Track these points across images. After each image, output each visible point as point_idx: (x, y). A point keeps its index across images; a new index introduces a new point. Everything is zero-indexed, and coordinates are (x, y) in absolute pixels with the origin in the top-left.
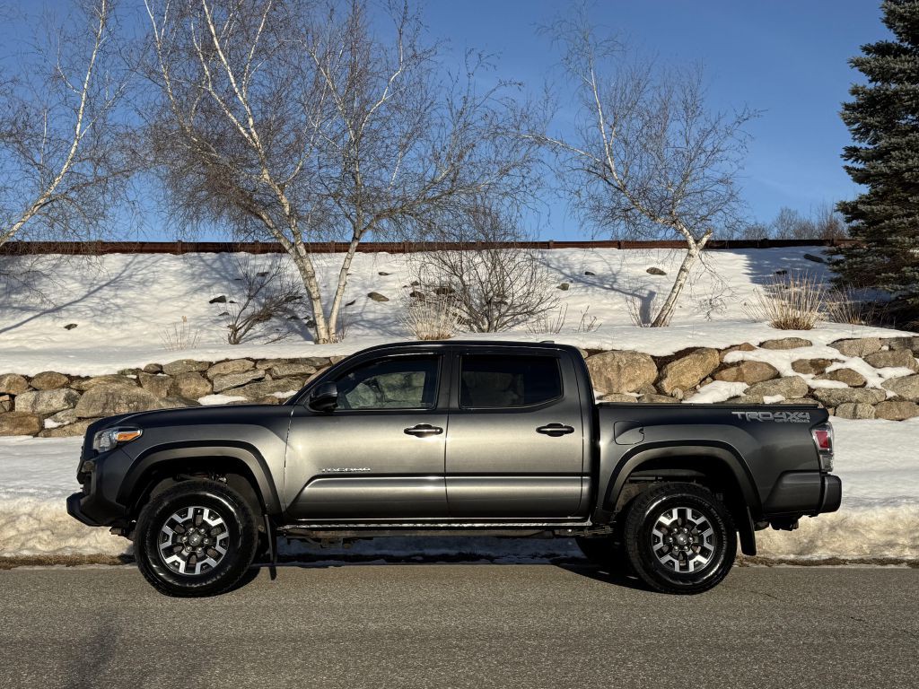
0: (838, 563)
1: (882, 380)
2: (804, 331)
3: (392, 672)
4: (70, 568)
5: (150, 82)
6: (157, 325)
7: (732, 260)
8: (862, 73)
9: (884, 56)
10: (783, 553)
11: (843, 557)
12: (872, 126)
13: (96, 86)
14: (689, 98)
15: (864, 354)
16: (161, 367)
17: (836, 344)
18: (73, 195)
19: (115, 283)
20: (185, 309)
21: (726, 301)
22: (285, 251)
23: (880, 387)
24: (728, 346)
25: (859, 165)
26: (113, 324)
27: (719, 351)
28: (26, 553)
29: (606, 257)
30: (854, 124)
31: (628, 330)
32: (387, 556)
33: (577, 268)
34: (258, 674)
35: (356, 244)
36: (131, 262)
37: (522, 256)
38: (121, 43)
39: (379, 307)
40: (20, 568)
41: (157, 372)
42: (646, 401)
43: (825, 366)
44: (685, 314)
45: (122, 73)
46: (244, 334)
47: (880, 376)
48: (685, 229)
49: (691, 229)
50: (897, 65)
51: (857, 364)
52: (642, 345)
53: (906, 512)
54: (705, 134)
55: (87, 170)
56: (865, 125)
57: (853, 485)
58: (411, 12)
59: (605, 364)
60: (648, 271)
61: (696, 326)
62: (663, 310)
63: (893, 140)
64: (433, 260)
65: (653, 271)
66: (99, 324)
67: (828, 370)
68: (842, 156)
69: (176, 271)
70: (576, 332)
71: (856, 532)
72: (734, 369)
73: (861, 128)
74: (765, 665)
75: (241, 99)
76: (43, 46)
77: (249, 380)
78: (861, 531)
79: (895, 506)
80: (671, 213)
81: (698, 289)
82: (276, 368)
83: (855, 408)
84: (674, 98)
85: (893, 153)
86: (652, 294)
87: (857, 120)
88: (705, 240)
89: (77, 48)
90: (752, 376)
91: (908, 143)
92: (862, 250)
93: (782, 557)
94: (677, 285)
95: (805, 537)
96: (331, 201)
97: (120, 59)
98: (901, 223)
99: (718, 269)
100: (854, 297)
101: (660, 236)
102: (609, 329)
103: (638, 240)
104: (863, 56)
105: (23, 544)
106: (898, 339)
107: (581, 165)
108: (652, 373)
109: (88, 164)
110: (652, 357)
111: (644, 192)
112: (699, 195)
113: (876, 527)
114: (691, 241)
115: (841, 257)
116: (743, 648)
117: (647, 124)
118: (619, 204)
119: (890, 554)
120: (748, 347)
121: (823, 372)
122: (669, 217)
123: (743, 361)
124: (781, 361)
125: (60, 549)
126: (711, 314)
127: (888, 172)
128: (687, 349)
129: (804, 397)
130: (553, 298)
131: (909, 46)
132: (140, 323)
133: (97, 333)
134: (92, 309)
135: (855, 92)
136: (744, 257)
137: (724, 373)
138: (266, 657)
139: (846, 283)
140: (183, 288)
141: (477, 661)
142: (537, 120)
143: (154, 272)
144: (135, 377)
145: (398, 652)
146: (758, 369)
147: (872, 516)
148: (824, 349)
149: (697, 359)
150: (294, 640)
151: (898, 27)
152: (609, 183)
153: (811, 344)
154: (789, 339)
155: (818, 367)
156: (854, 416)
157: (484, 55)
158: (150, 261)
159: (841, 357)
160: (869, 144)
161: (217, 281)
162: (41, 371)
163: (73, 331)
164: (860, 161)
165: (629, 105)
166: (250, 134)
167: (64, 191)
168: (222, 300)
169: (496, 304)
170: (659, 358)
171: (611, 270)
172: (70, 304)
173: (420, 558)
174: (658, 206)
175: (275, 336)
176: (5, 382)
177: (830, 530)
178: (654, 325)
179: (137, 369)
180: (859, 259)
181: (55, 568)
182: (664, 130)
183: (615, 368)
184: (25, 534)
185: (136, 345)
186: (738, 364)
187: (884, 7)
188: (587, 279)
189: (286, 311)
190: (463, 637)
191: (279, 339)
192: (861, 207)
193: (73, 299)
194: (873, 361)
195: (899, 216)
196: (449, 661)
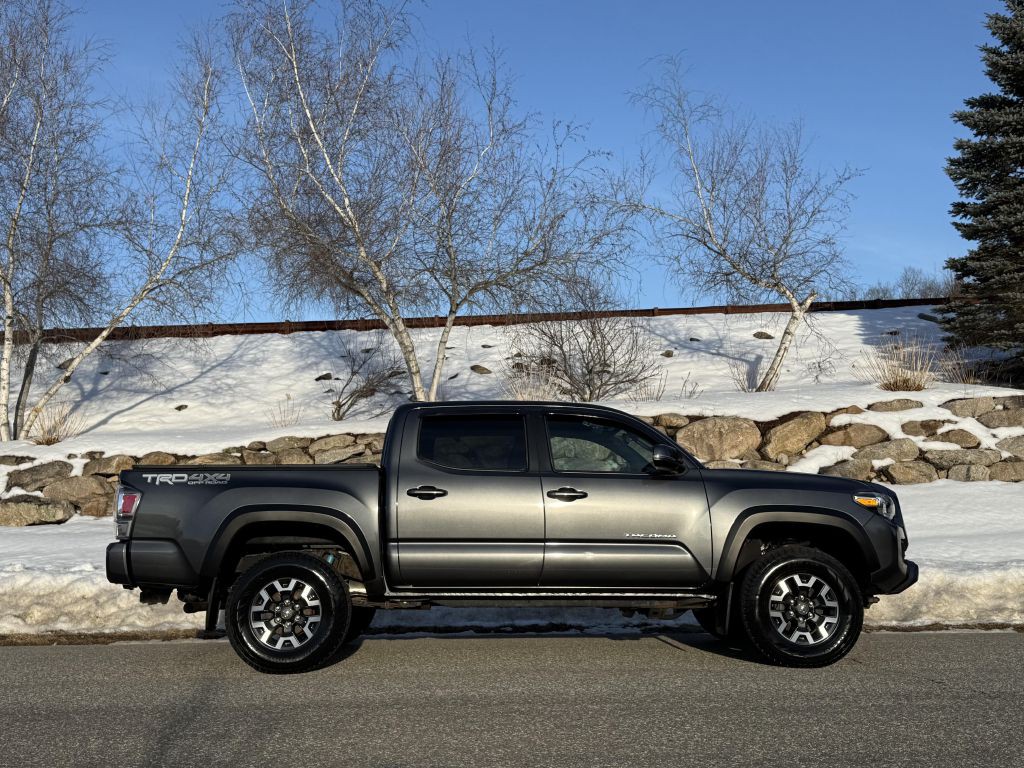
0: (941, 629)
1: (996, 441)
2: (914, 392)
3: (447, 736)
4: (164, 643)
5: (250, 166)
6: (266, 403)
7: (841, 322)
8: (967, 128)
9: (987, 109)
10: (886, 619)
11: (947, 623)
12: (980, 181)
13: (200, 173)
14: (788, 159)
15: (977, 414)
16: (264, 444)
17: (948, 404)
18: (180, 279)
19: (228, 363)
20: (292, 388)
21: (835, 363)
22: (386, 327)
23: (994, 447)
24: (834, 409)
25: (967, 221)
26: (223, 404)
27: (825, 414)
28: (125, 629)
29: (712, 322)
30: (960, 179)
31: (731, 395)
32: (477, 627)
33: (683, 335)
34: (315, 738)
35: (453, 317)
36: (243, 343)
37: (622, 324)
38: (222, 130)
39: (482, 380)
40: (117, 643)
41: (260, 450)
42: (749, 467)
43: (936, 427)
44: (793, 378)
45: (226, 159)
46: (347, 410)
47: (994, 436)
48: (788, 292)
49: (794, 291)
50: (1000, 117)
51: (970, 425)
52: (745, 410)
53: (1014, 575)
54: (805, 195)
55: (193, 254)
56: (972, 180)
57: (965, 549)
58: (500, 88)
59: (706, 430)
60: (755, 335)
61: (805, 389)
62: (767, 375)
63: (1001, 194)
64: (533, 331)
65: (759, 335)
66: (211, 404)
67: (940, 431)
68: (950, 212)
69: (284, 350)
70: (678, 398)
71: (962, 596)
72: (841, 433)
73: (968, 183)
74: (826, 726)
75: (337, 179)
76: (148, 136)
77: (349, 455)
78: (969, 595)
79: (1005, 569)
80: (773, 275)
81: (805, 352)
82: (375, 443)
83: (968, 470)
84: (772, 159)
85: (1001, 207)
86: (759, 358)
87: (963, 175)
88: (809, 302)
89: (181, 137)
90: (860, 439)
91: (1016, 197)
92: (973, 308)
93: (884, 623)
94: (782, 349)
95: (910, 603)
96: (427, 276)
97: (223, 146)
98: (1012, 278)
99: (825, 331)
100: (968, 356)
101: (763, 300)
102: (711, 396)
103: (740, 304)
104: (967, 109)
105: (123, 621)
106: (1012, 397)
107: (680, 231)
108: (755, 438)
109: (194, 248)
110: (756, 422)
111: (744, 256)
112: (801, 257)
113: (984, 592)
114: (795, 304)
115: (952, 315)
116: (808, 710)
117: (745, 188)
118: (720, 268)
119: (998, 619)
120: (856, 410)
121: (934, 434)
122: (771, 280)
123: (850, 425)
124: (891, 423)
125: (159, 625)
126: (820, 378)
127: (997, 226)
128: (792, 413)
129: (916, 459)
130: (656, 365)
131: (1015, 98)
132: (249, 402)
133: (206, 413)
134: (205, 390)
135: (959, 146)
136: (855, 317)
137: (831, 437)
138: (327, 722)
139: (958, 342)
140: (291, 366)
141: (534, 724)
142: (634, 188)
143: (264, 351)
144: (239, 455)
145: (458, 717)
146: (867, 432)
147: (979, 580)
148: (935, 410)
149: (802, 423)
150: (359, 707)
151: (1002, 78)
152: (709, 248)
153: (922, 405)
154: (899, 401)
155: (929, 428)
156: (968, 478)
157: (572, 128)
158: (261, 341)
159: (954, 418)
160: (977, 199)
161: (325, 358)
162: (148, 452)
163: (183, 412)
164: (969, 216)
165: (727, 169)
166: (346, 213)
167: (171, 276)
168: (327, 377)
169: (598, 373)
170: (762, 423)
171: (717, 335)
172: (182, 385)
173: (509, 629)
174: (760, 269)
175: (378, 411)
176: (114, 463)
177: (935, 595)
178: (759, 389)
179: (242, 447)
180: (970, 317)
181: (150, 643)
182: (762, 192)
183: (717, 434)
184: (125, 611)
185: (244, 424)
186: (845, 427)
187: (985, 59)
188: (692, 344)
189: (389, 385)
190: (526, 701)
191: (382, 414)
192: (970, 263)
193: (185, 380)
194: (987, 421)
195: (1010, 272)
196: (505, 725)
